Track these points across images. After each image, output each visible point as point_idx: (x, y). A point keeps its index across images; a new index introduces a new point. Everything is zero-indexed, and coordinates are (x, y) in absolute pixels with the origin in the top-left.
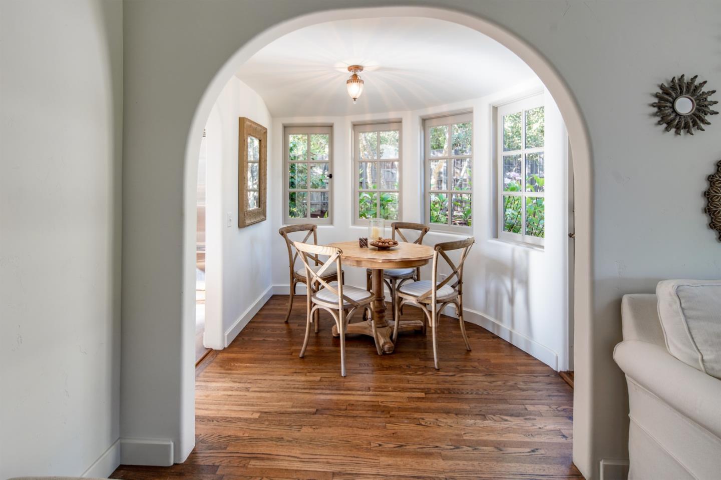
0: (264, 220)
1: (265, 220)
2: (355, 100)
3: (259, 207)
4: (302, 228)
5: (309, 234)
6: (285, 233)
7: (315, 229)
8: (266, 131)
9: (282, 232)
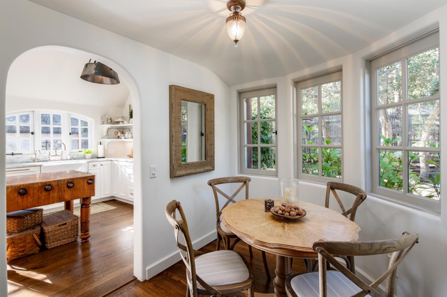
0: (212, 170)
1: (214, 170)
2: (236, 43)
3: (205, 160)
4: (235, 180)
5: (243, 186)
6: (213, 184)
7: (247, 182)
8: (212, 97)
9: (210, 184)
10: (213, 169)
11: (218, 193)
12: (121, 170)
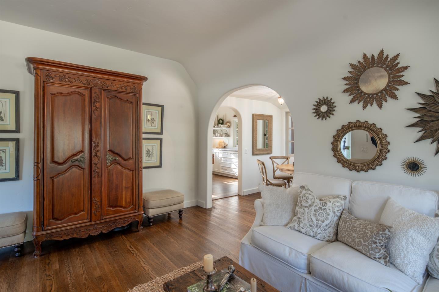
3: (267, 148)
4: (282, 158)
5: (286, 160)
6: (272, 158)
7: (288, 158)
8: (271, 117)
9: (271, 158)
10: (272, 153)
11: (274, 163)
12: (215, 155)
